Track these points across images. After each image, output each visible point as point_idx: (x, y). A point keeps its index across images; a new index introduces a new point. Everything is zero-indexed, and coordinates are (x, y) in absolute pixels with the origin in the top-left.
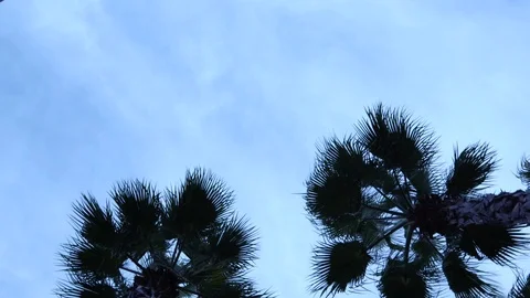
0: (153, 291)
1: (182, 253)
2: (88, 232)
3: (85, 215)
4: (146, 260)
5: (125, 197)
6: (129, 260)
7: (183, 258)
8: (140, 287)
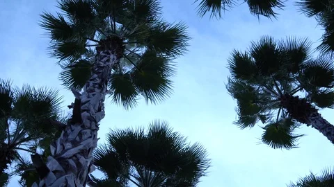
0: (110, 52)
1: (116, 23)
2: (56, 36)
3: (49, 27)
4: (97, 36)
5: (67, 4)
6: (88, 41)
7: (118, 25)
8: (101, 52)
